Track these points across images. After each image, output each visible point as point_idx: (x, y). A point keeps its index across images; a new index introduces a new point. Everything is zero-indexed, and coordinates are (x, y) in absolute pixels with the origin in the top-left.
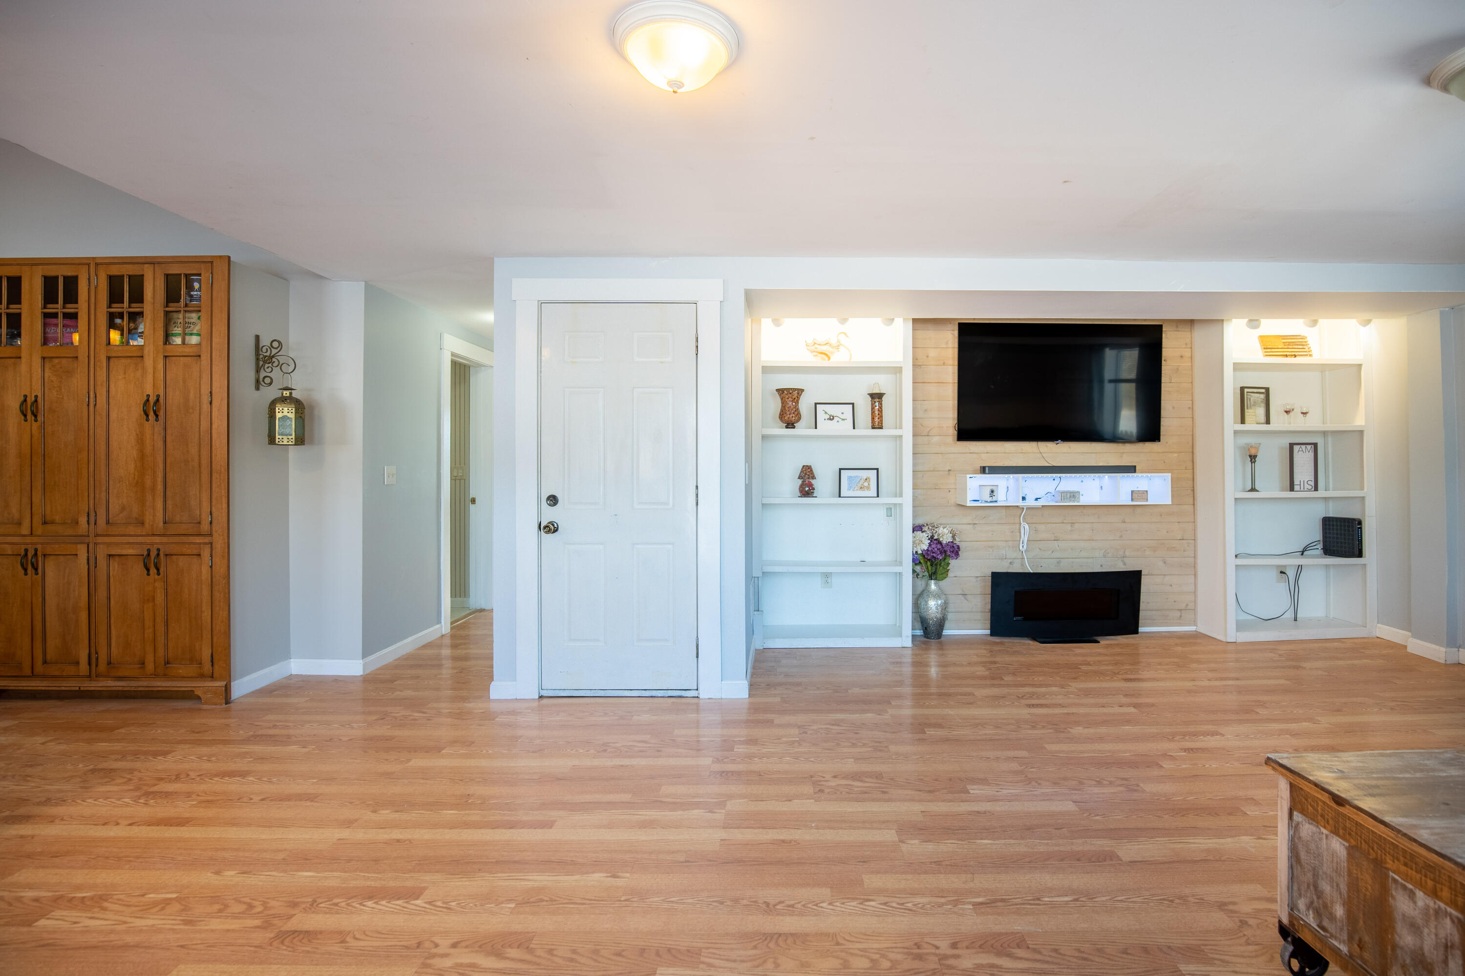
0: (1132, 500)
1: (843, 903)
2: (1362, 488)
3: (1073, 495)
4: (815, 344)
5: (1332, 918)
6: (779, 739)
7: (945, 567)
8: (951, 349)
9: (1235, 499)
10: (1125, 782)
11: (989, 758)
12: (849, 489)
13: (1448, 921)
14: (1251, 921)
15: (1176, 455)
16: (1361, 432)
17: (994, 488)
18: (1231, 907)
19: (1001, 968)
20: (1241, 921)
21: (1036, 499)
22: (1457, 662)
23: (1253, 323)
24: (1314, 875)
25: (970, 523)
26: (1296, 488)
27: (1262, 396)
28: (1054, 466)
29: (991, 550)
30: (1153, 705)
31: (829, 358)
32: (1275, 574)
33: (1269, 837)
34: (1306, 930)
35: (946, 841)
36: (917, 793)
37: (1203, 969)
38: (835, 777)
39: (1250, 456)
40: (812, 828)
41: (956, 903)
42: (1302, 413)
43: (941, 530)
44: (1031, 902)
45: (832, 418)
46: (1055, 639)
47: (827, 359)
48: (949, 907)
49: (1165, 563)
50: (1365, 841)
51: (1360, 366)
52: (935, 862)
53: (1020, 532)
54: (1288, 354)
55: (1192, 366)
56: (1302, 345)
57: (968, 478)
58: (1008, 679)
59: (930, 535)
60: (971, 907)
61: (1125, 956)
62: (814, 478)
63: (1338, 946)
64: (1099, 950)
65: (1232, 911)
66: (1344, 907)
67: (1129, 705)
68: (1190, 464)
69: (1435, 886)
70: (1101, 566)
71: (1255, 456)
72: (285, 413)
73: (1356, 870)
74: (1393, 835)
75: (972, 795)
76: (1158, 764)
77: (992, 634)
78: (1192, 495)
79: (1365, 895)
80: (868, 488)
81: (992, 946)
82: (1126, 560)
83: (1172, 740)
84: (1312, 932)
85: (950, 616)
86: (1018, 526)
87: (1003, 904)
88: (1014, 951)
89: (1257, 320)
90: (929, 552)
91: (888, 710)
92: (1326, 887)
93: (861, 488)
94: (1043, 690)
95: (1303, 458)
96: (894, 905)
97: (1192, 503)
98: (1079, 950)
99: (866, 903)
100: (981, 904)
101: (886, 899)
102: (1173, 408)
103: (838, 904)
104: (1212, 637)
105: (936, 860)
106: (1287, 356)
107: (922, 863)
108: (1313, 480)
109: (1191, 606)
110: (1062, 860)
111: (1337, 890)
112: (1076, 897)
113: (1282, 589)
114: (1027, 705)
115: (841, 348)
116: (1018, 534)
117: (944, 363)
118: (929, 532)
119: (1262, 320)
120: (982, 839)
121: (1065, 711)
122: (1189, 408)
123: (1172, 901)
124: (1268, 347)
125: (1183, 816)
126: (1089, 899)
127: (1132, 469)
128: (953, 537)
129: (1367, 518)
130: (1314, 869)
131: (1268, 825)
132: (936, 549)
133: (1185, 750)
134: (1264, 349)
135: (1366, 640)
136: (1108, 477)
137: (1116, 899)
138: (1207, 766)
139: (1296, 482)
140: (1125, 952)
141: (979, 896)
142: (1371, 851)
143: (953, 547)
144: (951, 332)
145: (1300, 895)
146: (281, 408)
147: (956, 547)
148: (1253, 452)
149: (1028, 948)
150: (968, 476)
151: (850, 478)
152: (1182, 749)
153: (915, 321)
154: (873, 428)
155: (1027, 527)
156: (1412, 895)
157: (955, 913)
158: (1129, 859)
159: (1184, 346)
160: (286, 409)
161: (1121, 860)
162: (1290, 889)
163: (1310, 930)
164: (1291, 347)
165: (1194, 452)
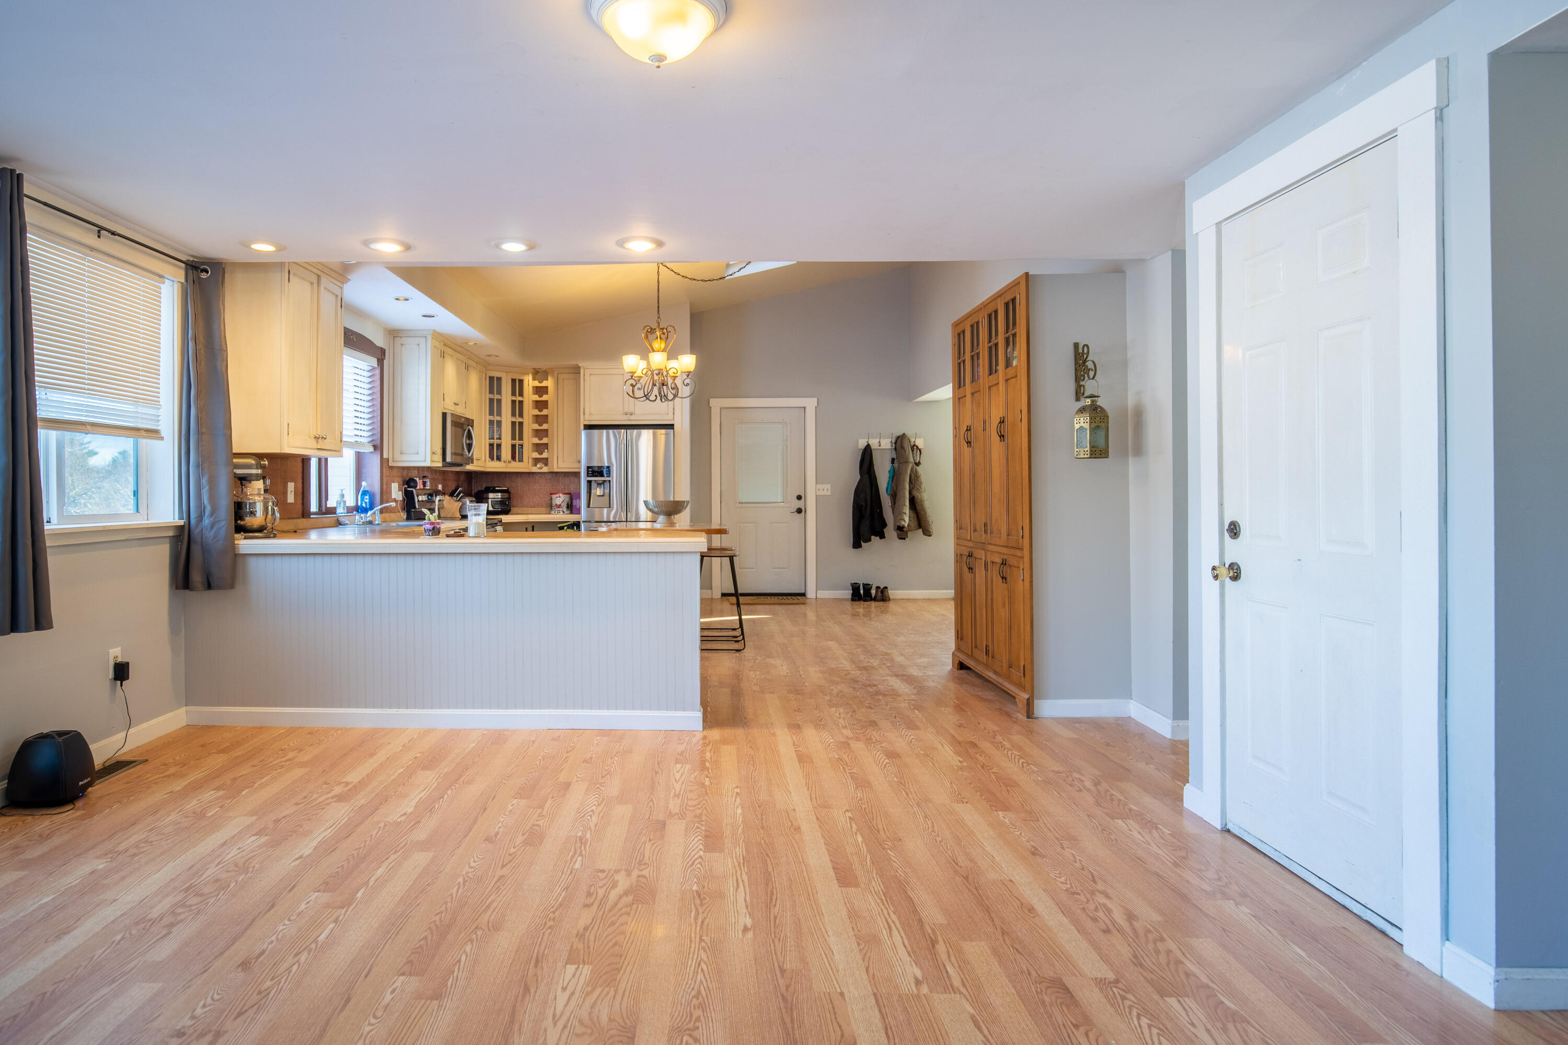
72: (1082, 424)
146: (1078, 419)
160: (1082, 419)
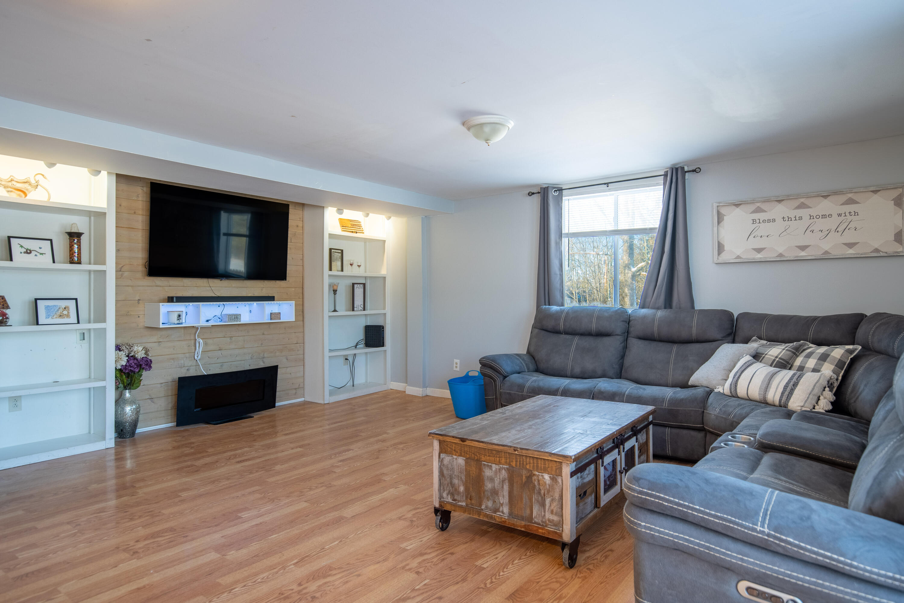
0: (271, 319)
1: (218, 598)
2: (384, 309)
3: (237, 317)
4: (12, 180)
5: (459, 493)
6: (58, 536)
7: (138, 378)
8: (140, 202)
9: (329, 316)
10: (323, 484)
11: (238, 497)
12: (48, 317)
13: (504, 471)
14: (414, 519)
15: (293, 289)
16: (385, 278)
17: (180, 313)
18: (404, 517)
19: (330, 582)
20: (410, 521)
21: (207, 321)
22: (426, 395)
23: (340, 211)
24: (450, 478)
25: (156, 341)
26: (355, 309)
27: (340, 255)
28: (219, 297)
29: (173, 361)
30: (309, 444)
31: (26, 196)
32: (342, 360)
33: (400, 486)
34: (447, 505)
35: (251, 545)
36: (209, 529)
37: (409, 543)
38: (137, 541)
39: (334, 290)
40: (152, 574)
41: (284, 568)
42: (358, 266)
43: (135, 348)
44: (321, 551)
45: (28, 251)
46: (224, 421)
47: (23, 195)
48: (282, 571)
49: (287, 359)
50: (473, 454)
51: (385, 241)
52: (254, 556)
53: (195, 346)
54: (353, 231)
55: (303, 233)
56: (360, 227)
57: (161, 306)
58: (211, 450)
59: (127, 352)
60: (293, 566)
61: (377, 552)
62: (8, 307)
63: (461, 504)
64: (366, 555)
65: (405, 519)
66: (464, 486)
67: (297, 447)
68: (301, 295)
69: (500, 459)
70: (250, 365)
71: (336, 291)
73: (469, 468)
74: (486, 446)
75: (244, 518)
76: (333, 472)
77: (178, 425)
78: (302, 315)
79: (473, 476)
80: (68, 316)
81: (318, 576)
82: (264, 360)
83: (331, 458)
84: (450, 504)
85: (141, 417)
86: (193, 342)
87: (308, 558)
88: (330, 573)
89: (342, 210)
90: (127, 367)
91: (137, 491)
92: (456, 481)
93: (60, 316)
94: (240, 451)
95: (359, 291)
96: (250, 584)
97: (302, 320)
98: (357, 559)
99: (233, 591)
100: (297, 562)
101: (243, 584)
102: (292, 259)
103: (215, 599)
104: (315, 403)
105: (254, 555)
106: (353, 232)
107: (247, 560)
108: (363, 304)
109: (301, 385)
110: (320, 528)
111: (461, 480)
112: (340, 540)
113: (346, 369)
114: (237, 462)
115: (39, 186)
116: (193, 348)
117: (135, 213)
118: (126, 351)
119: (344, 210)
120: (271, 536)
121: (263, 459)
122: (301, 259)
123: (380, 525)
124: (344, 226)
125: (360, 490)
126: (346, 538)
127: (271, 299)
128: (146, 353)
129: (387, 325)
130: (450, 476)
131: (396, 481)
132: (133, 364)
133: (341, 461)
134: (342, 226)
135: (386, 391)
136: (256, 304)
137: (357, 534)
138: (355, 465)
139: (355, 306)
140: (376, 551)
141: (293, 560)
142: (475, 456)
143: (147, 361)
144: (141, 188)
145: (444, 491)
147: (149, 361)
148: (335, 288)
149: (335, 569)
150: (161, 304)
151: (47, 307)
152: (339, 461)
153: (118, 176)
154: (72, 262)
155: (201, 341)
156: (490, 467)
157: (287, 572)
158: (350, 516)
159: (299, 219)
161: (347, 518)
162: (439, 490)
163: (449, 504)
164: (354, 227)
165: (304, 287)
